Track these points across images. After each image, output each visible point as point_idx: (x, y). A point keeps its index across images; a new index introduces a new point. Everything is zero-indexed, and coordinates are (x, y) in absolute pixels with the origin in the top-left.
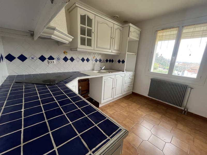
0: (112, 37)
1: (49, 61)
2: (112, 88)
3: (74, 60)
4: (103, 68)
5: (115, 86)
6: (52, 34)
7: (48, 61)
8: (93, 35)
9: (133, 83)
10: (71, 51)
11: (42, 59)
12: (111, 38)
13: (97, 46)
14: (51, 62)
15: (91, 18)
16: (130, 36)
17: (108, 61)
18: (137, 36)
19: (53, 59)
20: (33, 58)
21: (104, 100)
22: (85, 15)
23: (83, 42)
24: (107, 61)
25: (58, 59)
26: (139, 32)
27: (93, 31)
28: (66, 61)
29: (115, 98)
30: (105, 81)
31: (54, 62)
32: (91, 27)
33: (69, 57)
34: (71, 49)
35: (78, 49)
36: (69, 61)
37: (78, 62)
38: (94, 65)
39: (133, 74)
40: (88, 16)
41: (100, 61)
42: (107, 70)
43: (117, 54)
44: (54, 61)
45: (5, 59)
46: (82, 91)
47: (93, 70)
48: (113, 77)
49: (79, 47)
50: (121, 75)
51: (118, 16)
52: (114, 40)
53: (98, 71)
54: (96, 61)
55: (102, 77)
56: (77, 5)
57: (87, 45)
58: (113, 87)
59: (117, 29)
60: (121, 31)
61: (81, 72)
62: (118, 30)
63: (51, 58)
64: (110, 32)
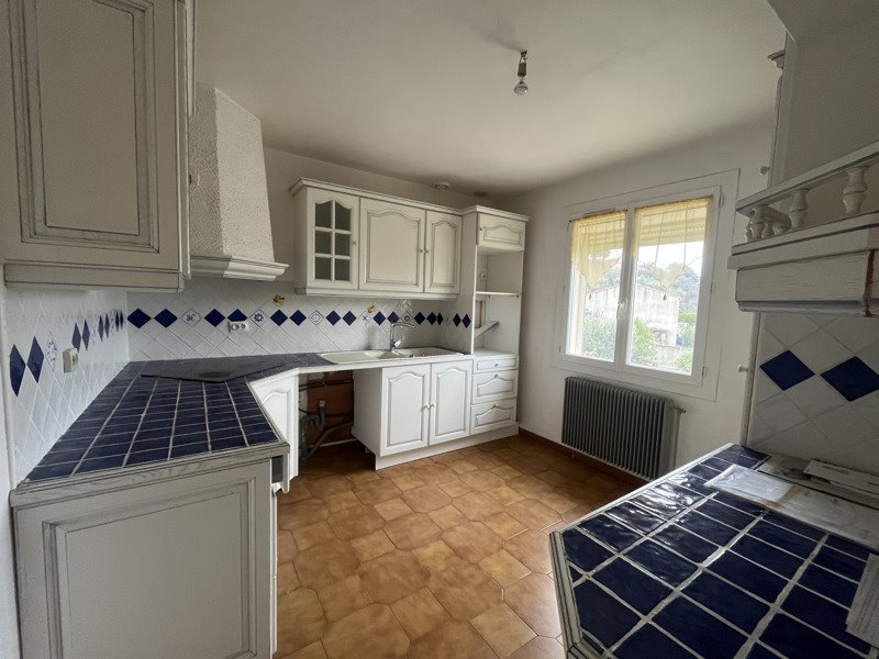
0: (422, 247)
1: (232, 323)
2: (423, 409)
3: (304, 318)
4: (398, 344)
5: (434, 402)
6: (226, 269)
7: (229, 324)
8: (354, 249)
9: (516, 395)
10: (297, 293)
11: (215, 318)
12: (419, 250)
13: (368, 277)
14: (237, 327)
15: (347, 206)
16: (482, 243)
17: (426, 320)
18: (516, 237)
19: (243, 318)
20: (190, 318)
21: (389, 445)
22: (329, 203)
23: (323, 271)
24: (419, 319)
25: (258, 318)
26: (522, 227)
27: (354, 238)
28: (279, 324)
29: (434, 446)
30: (390, 384)
31: (244, 326)
32: (348, 228)
33: (289, 312)
34: (296, 289)
35: (308, 291)
36: (289, 323)
37: (317, 324)
38: (371, 332)
39: (511, 362)
40: (337, 204)
41: (393, 318)
42: (417, 350)
43: (444, 297)
44: (245, 323)
45: (128, 322)
46: (327, 416)
47: (369, 348)
48: (425, 370)
49: (309, 284)
50: (454, 364)
51: (448, 184)
52: (428, 256)
53: (381, 353)
54: (379, 319)
55: (380, 369)
56: (304, 183)
57: (336, 279)
58: (427, 404)
59: (439, 223)
60: (454, 227)
61: (322, 355)
62: (445, 226)
63: (238, 316)
64: (416, 234)
